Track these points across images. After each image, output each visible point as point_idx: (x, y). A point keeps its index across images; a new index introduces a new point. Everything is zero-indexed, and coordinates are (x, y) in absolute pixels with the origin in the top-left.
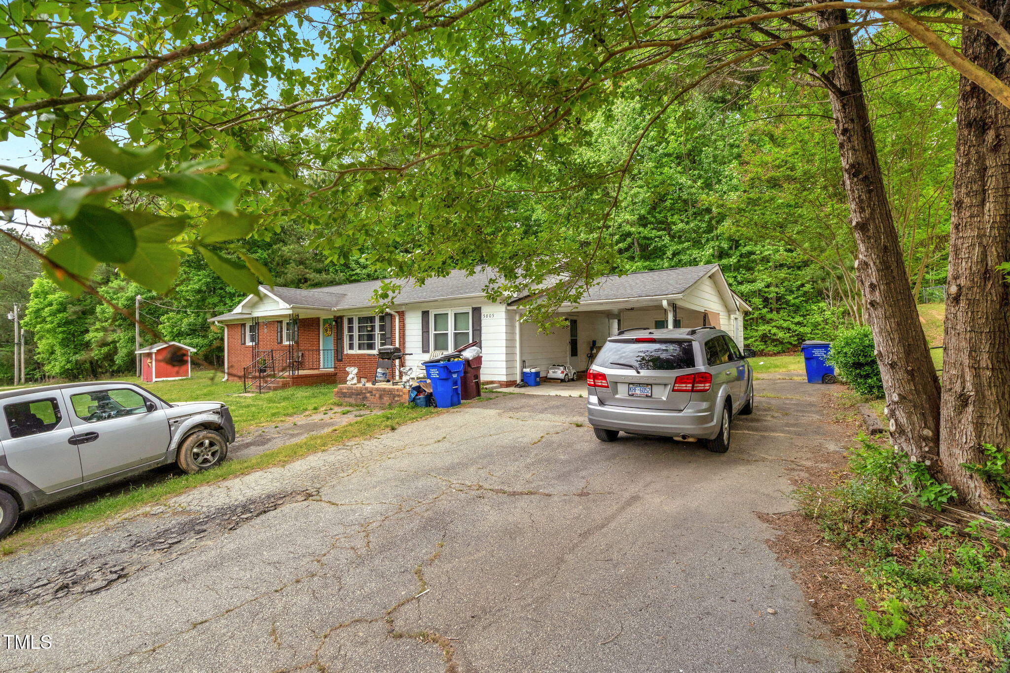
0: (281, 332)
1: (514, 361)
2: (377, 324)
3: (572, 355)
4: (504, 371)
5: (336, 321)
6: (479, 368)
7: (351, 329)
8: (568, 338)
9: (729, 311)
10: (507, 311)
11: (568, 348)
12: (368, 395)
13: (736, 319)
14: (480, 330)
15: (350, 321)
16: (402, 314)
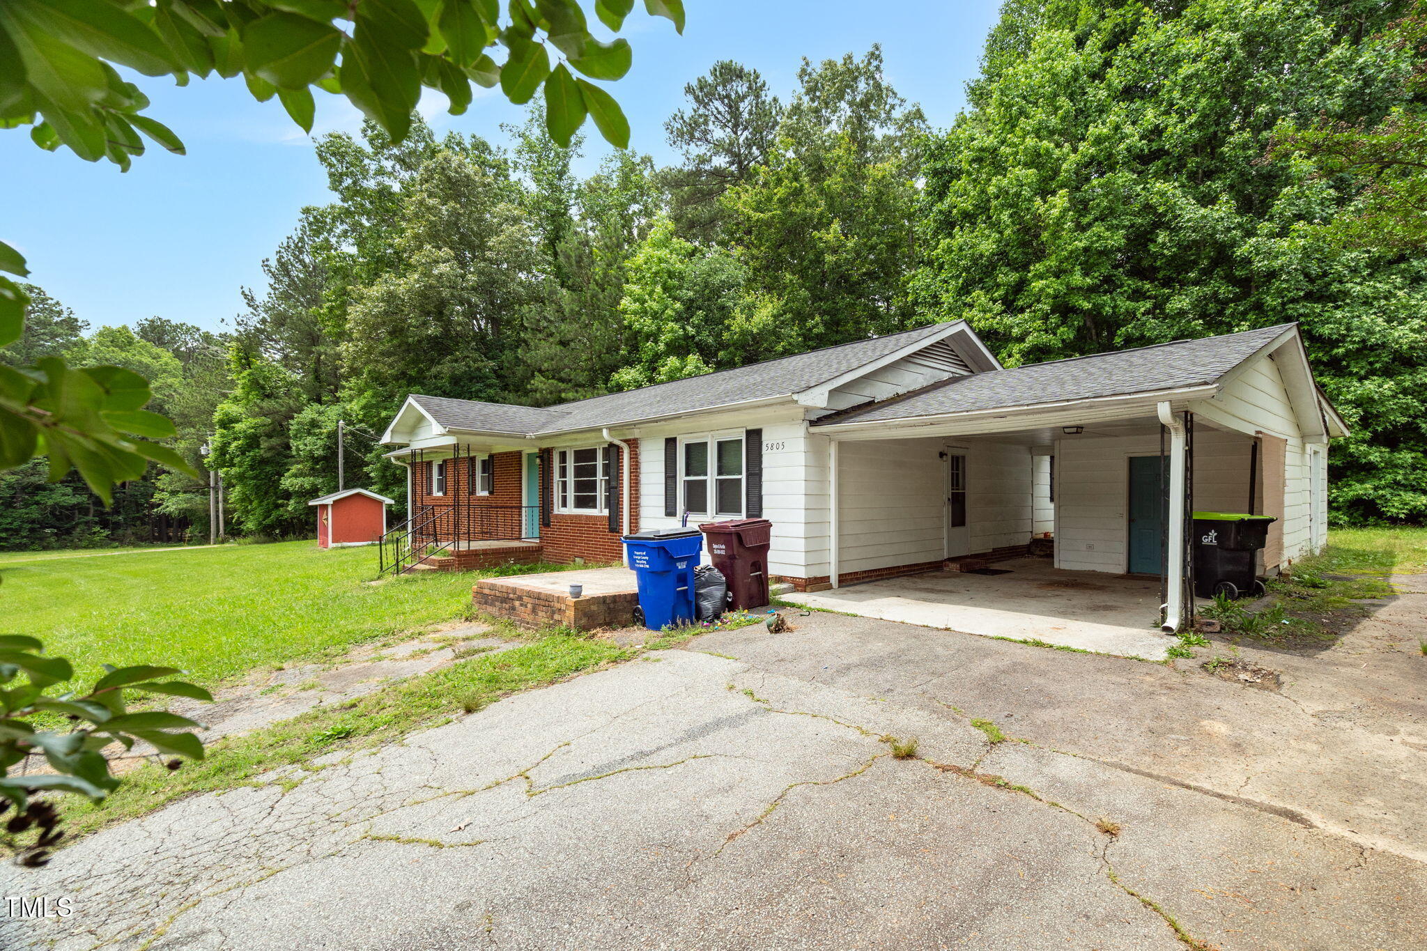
0: (474, 475)
1: (824, 537)
2: (600, 463)
3: (954, 525)
4: (801, 558)
5: (541, 457)
6: (765, 547)
7: (563, 473)
8: (946, 492)
9: (1304, 437)
10: (810, 436)
11: (946, 511)
12: (517, 603)
13: (1315, 453)
14: (760, 475)
15: (563, 456)
16: (633, 444)
